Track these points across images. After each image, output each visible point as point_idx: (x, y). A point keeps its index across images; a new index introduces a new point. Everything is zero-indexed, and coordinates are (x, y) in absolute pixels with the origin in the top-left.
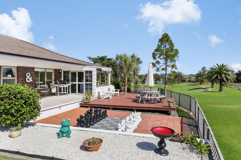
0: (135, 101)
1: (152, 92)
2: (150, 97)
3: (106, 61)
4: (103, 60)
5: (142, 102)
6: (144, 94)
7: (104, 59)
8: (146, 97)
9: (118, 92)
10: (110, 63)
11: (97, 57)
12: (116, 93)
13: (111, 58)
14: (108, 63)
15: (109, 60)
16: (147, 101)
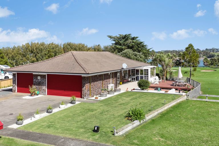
0: (172, 85)
1: (181, 81)
2: (179, 84)
3: (130, 41)
4: (127, 40)
5: (175, 86)
6: (177, 82)
7: (127, 38)
8: (178, 83)
9: (161, 81)
10: (135, 43)
11: (118, 36)
12: (160, 81)
13: (135, 37)
14: (134, 44)
15: (133, 39)
16: (178, 85)
